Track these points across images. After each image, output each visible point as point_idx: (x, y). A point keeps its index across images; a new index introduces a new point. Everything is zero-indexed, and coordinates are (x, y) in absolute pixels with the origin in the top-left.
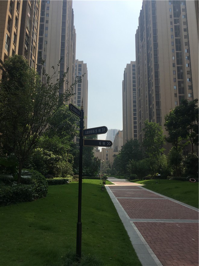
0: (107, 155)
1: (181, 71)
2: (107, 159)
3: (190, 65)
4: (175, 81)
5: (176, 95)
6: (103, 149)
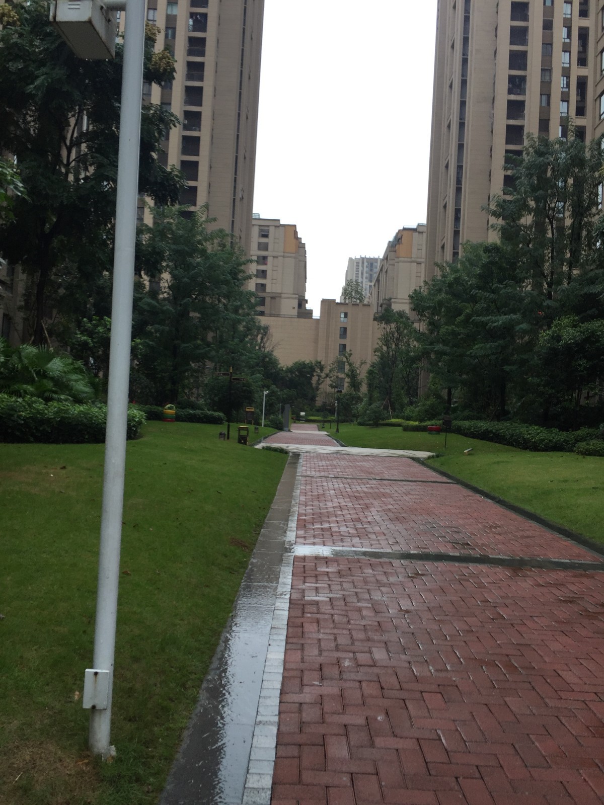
0: (344, 332)
2: (343, 348)
6: (327, 304)
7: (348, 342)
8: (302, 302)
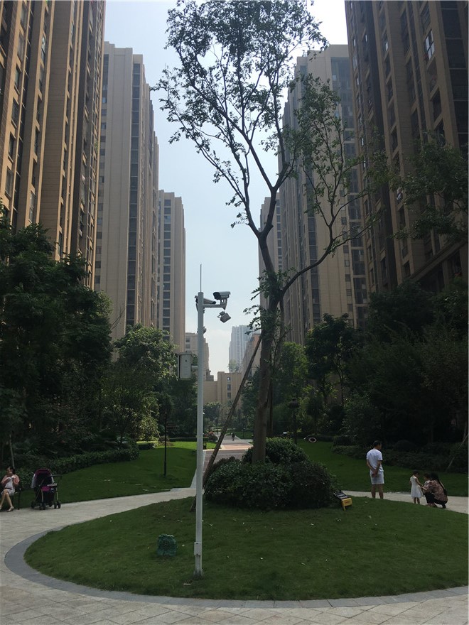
0: (229, 386)
2: (229, 395)
6: (221, 374)
7: (231, 391)
8: (208, 372)
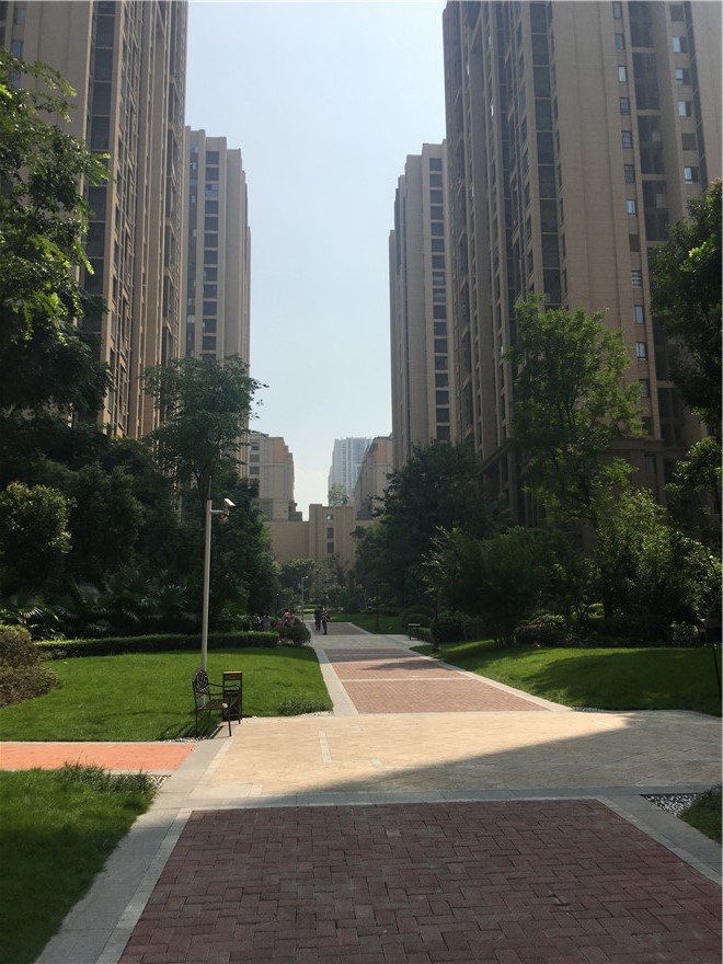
0: (330, 531)
1: (655, 137)
2: (331, 547)
3: (694, 107)
4: (631, 179)
5: (634, 241)
6: (315, 509)
7: (335, 541)
8: (292, 505)
